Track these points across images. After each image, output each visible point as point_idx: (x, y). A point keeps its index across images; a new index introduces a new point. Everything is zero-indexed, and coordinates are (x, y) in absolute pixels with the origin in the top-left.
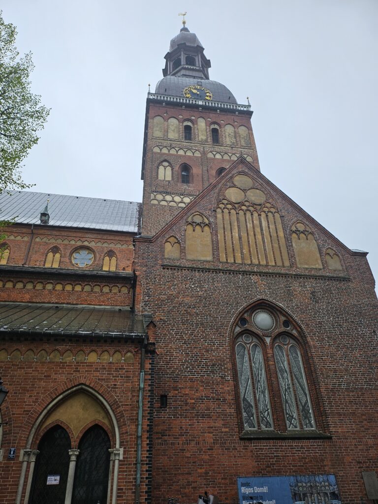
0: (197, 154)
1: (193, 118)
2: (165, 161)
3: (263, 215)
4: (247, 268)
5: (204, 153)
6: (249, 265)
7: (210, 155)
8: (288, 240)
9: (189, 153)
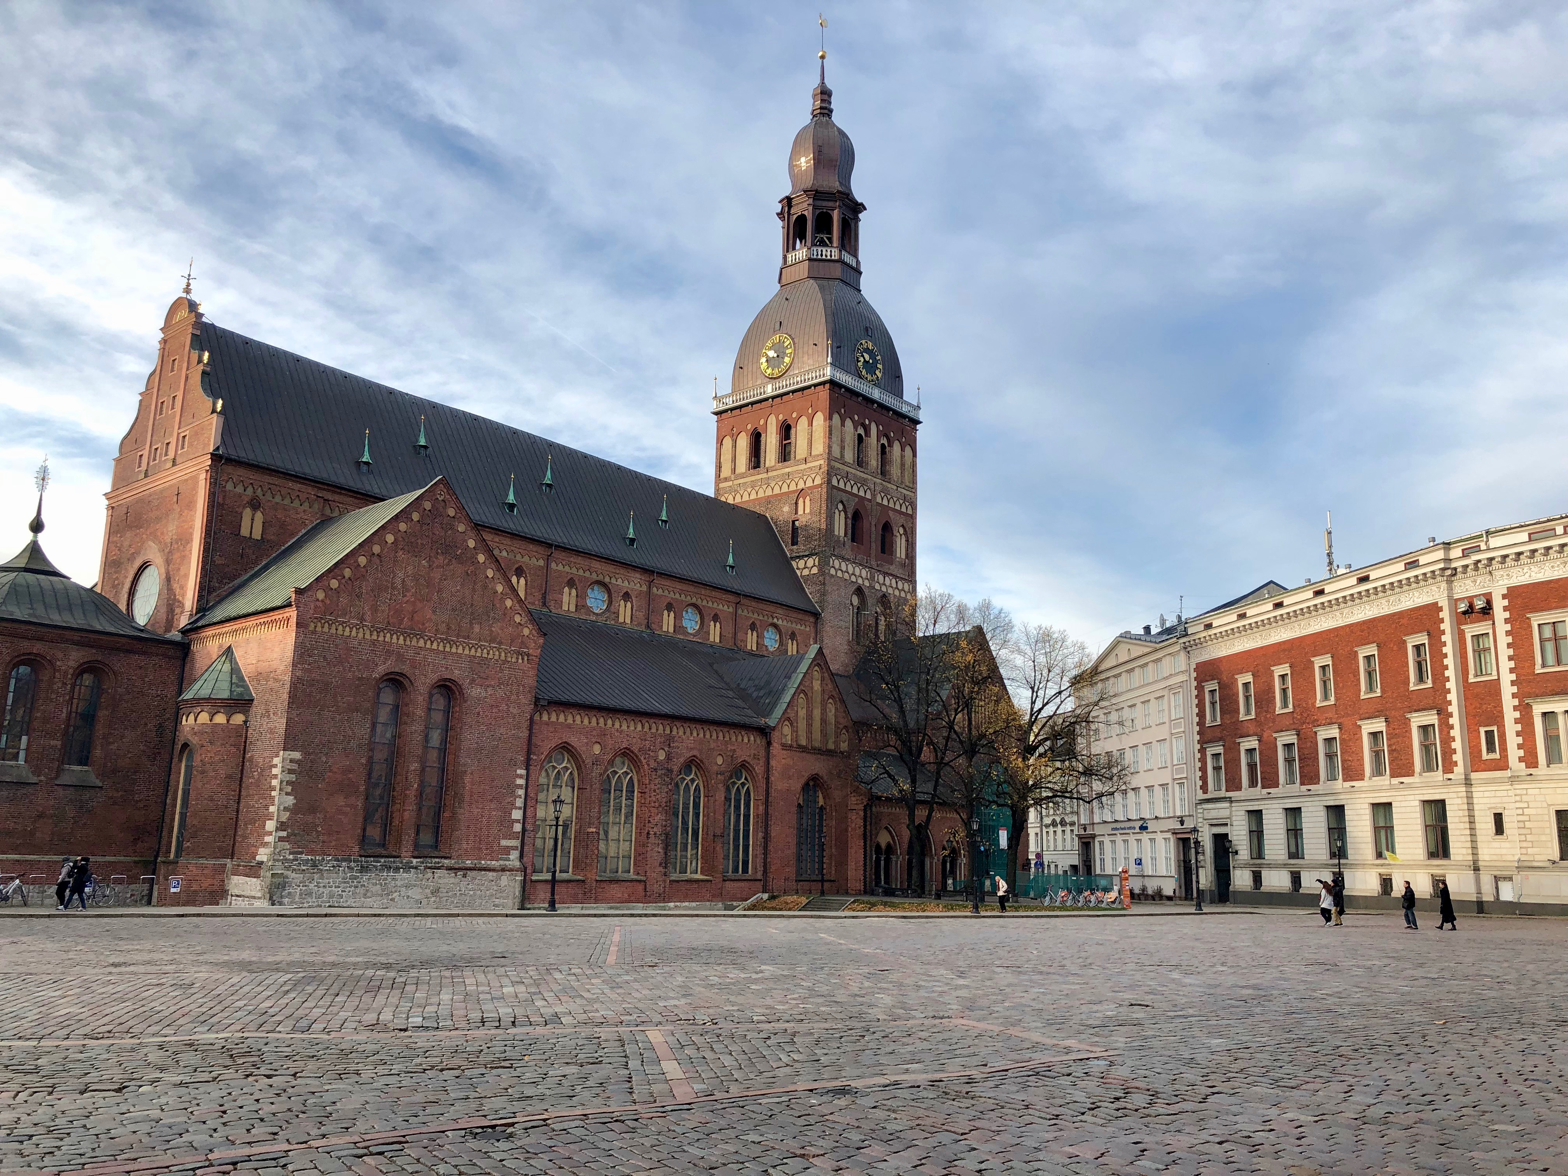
0: (868, 496)
1: (867, 422)
2: (842, 502)
5: (874, 495)
7: (879, 500)
9: (862, 493)
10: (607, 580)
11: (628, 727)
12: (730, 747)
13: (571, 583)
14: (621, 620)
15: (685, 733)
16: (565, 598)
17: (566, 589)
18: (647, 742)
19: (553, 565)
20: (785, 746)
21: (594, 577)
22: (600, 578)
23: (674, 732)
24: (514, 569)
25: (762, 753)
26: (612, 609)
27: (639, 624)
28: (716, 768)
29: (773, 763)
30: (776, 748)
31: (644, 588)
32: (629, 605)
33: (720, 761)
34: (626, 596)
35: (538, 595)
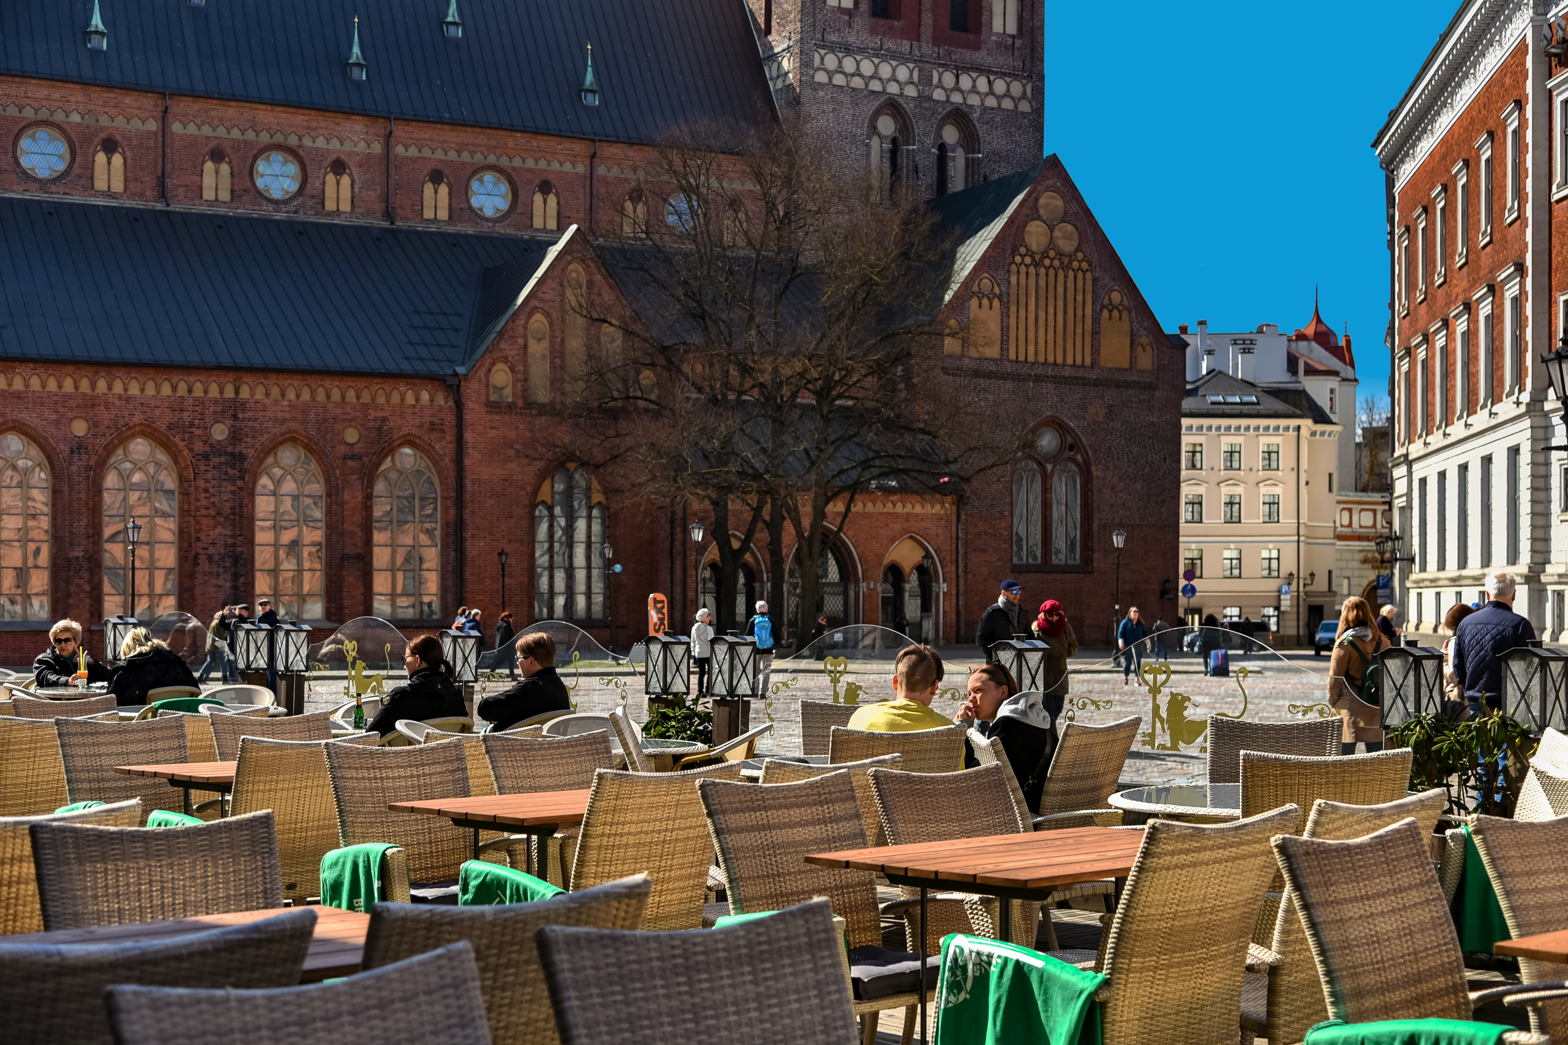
3: (1071, 274)
4: (1040, 371)
6: (1043, 364)
8: (1096, 321)
10: (293, 141)
11: (142, 390)
12: (372, 413)
13: (217, 156)
14: (330, 206)
15: (267, 395)
16: (208, 181)
17: (209, 166)
18: (185, 415)
19: (176, 127)
20: (494, 407)
21: (264, 137)
22: (278, 138)
23: (245, 393)
24: (97, 140)
25: (450, 419)
26: (309, 189)
27: (369, 213)
28: (342, 449)
29: (468, 436)
30: (474, 410)
31: (377, 148)
32: (346, 180)
33: (351, 436)
34: (339, 167)
35: (150, 180)
